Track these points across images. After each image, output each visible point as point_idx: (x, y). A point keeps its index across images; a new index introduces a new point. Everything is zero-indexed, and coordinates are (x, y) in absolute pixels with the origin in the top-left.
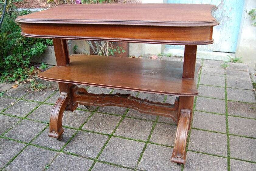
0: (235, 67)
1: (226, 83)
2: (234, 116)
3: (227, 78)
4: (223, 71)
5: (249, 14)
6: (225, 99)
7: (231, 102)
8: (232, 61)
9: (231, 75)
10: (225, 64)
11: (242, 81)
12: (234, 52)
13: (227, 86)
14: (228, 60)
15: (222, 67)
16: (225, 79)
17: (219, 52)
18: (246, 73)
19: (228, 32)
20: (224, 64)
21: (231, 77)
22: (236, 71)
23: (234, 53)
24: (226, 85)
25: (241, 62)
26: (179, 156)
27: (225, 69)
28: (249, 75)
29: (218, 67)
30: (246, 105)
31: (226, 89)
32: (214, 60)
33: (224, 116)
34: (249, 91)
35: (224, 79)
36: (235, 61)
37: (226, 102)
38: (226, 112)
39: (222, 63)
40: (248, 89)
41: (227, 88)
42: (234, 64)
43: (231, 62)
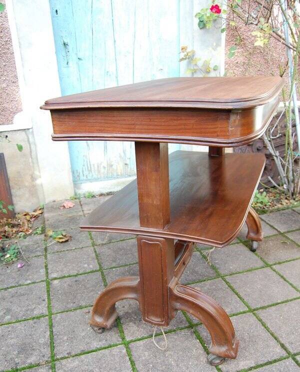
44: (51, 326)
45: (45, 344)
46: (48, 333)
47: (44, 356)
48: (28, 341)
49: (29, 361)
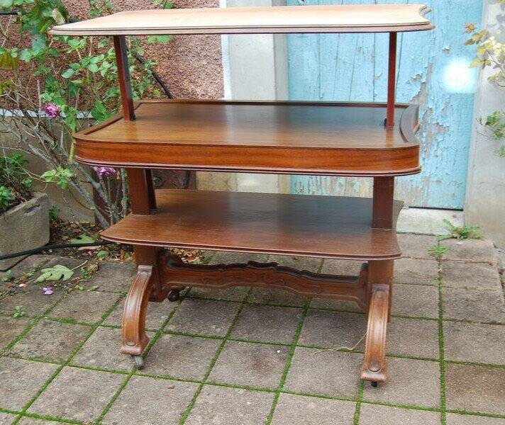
0: (465, 253)
1: (443, 304)
2: (463, 413)
3: (443, 290)
4: (434, 269)
5: (488, 123)
6: (438, 358)
7: (455, 366)
8: (455, 235)
9: (454, 278)
10: (439, 244)
11: (481, 297)
12: (460, 208)
13: (444, 316)
14: (446, 233)
15: (433, 255)
16: (440, 294)
17: (425, 208)
18: (490, 270)
19: (442, 160)
20: (436, 244)
21: (454, 284)
22: (467, 265)
23: (462, 210)
24: (441, 313)
25: (479, 238)
26: (374, 369)
27: (439, 260)
28: (497, 275)
29: (421, 255)
30: (492, 373)
31: (441, 326)
32: (413, 233)
33: (437, 415)
34: (497, 327)
35: (437, 292)
36: (464, 235)
37: (442, 369)
38: (443, 402)
39: (433, 242)
40: (494, 323)
41: (445, 323)
42: (460, 243)
43: (453, 237)
44: (123, 387)
45: (103, 404)
46: (114, 393)
47: (91, 416)
48: (91, 394)
49: (76, 416)
